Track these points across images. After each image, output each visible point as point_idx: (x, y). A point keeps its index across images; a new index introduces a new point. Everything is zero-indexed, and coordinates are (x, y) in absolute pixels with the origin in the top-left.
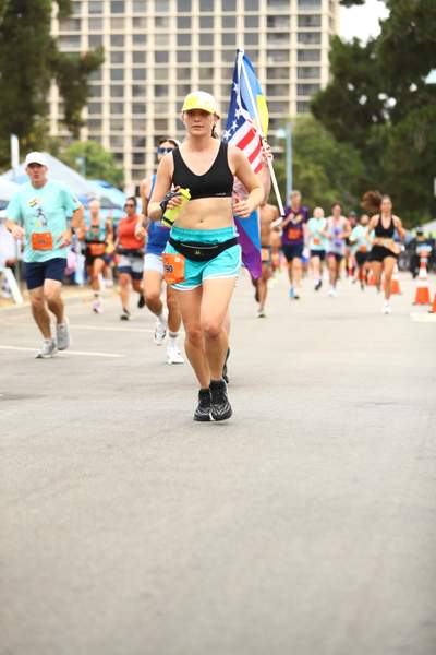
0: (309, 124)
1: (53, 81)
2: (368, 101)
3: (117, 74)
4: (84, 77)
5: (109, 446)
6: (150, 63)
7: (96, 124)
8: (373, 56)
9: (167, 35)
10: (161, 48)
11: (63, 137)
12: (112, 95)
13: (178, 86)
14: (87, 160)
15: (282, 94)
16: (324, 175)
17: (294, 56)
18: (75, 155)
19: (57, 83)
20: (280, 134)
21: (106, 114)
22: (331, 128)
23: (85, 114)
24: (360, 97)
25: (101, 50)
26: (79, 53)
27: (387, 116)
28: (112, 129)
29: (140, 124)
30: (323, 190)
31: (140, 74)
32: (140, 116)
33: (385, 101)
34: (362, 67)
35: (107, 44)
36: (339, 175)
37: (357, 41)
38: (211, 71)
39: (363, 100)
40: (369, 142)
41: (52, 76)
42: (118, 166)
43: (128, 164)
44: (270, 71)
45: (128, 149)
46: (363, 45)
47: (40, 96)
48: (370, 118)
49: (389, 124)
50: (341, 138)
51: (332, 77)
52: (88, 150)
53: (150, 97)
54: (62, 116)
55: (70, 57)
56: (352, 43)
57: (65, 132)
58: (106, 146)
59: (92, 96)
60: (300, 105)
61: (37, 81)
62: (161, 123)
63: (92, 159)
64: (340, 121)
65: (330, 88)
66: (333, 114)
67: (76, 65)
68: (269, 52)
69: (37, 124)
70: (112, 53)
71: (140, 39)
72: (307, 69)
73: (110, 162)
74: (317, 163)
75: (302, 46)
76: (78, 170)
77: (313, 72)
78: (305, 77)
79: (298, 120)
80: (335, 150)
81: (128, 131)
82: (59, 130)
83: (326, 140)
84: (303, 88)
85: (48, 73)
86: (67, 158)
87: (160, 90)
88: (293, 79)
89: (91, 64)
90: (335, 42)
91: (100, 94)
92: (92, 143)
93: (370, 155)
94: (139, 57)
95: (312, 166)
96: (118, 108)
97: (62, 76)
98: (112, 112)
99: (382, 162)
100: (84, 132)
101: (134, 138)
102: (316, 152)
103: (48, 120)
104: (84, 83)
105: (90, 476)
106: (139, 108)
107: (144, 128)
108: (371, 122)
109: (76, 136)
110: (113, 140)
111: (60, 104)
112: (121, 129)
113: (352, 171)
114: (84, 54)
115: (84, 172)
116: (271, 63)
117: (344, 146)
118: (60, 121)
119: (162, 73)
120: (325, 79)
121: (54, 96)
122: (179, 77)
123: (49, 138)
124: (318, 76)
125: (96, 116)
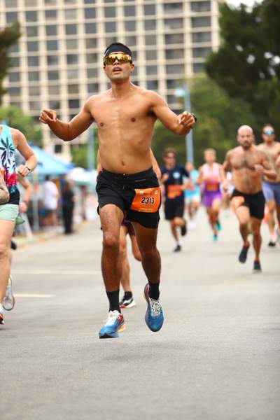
0: (204, 83)
2: (256, 61)
3: (33, 46)
4: (4, 50)
6: (61, 35)
7: (16, 91)
8: (258, 20)
9: (74, 10)
10: (71, 21)
12: (29, 65)
13: (87, 55)
15: (177, 58)
16: (219, 127)
17: (187, 23)
20: (179, 92)
21: (24, 82)
22: (224, 85)
23: (6, 83)
24: (247, 56)
25: (17, 26)
27: (273, 72)
28: (31, 94)
29: (55, 89)
30: (219, 140)
31: (52, 45)
32: (54, 82)
33: (270, 59)
34: (249, 30)
35: (22, 19)
37: (243, 6)
39: (251, 59)
40: (258, 96)
42: (36, 128)
44: (168, 38)
46: (249, 10)
48: (258, 75)
49: (275, 80)
50: (233, 93)
51: (223, 41)
52: (10, 114)
53: (62, 65)
56: (240, 9)
58: (26, 111)
59: (11, 66)
60: (196, 67)
62: (73, 88)
64: (231, 79)
65: (222, 50)
66: (225, 72)
68: (166, 21)
70: (28, 28)
71: (51, 14)
72: (200, 35)
73: (30, 124)
74: (212, 116)
75: (195, 14)
77: (206, 37)
78: (199, 41)
79: (194, 80)
80: (228, 105)
81: (45, 96)
83: (219, 97)
84: (197, 52)
87: (71, 59)
88: (188, 43)
89: (9, 39)
90: (224, 9)
91: (18, 65)
92: (14, 108)
93: (260, 107)
94: (51, 30)
95: (208, 119)
96: (35, 76)
98: (30, 80)
99: (270, 114)
100: (6, 99)
101: (51, 102)
102: (210, 107)
104: (4, 54)
106: (53, 75)
107: (58, 93)
108: (259, 78)
110: (32, 105)
112: (38, 94)
114: (2, 30)
116: (169, 31)
117: (236, 101)
119: (72, 43)
120: (216, 42)
122: (88, 46)
124: (210, 40)
125: (15, 84)
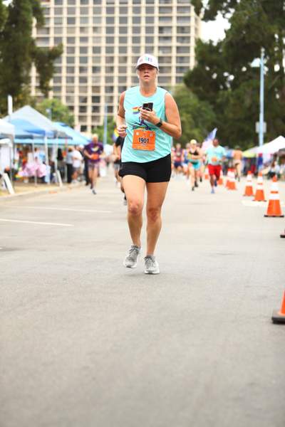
0: (183, 90)
1: (33, 64)
2: (217, 77)
3: (71, 60)
4: (51, 61)
5: (65, 279)
6: (90, 53)
7: (58, 89)
8: (221, 51)
9: (100, 37)
10: (96, 45)
11: (39, 97)
12: (67, 72)
13: (106, 67)
14: (52, 110)
15: (167, 72)
16: (191, 120)
17: (174, 50)
18: (45, 107)
19: (36, 65)
21: (64, 83)
22: (196, 92)
23: (51, 83)
24: (212, 74)
25: (61, 46)
26: (48, 48)
27: (228, 86)
28: (67, 92)
29: (84, 89)
30: (191, 128)
31: (84, 60)
32: (84, 85)
33: (227, 77)
34: (214, 57)
35: (65, 42)
36: (200, 119)
37: (211, 42)
38: (125, 59)
39: (215, 76)
40: (219, 101)
41: (32, 61)
42: (71, 114)
43: (76, 112)
44: (160, 59)
45: (77, 104)
46: (215, 44)
47: (25, 73)
48: (219, 86)
49: (230, 90)
50: (202, 98)
51: (197, 63)
52: (53, 104)
53: (90, 73)
54: (38, 84)
55: (43, 50)
56: (208, 43)
57: (40, 94)
58: (64, 102)
59: (55, 72)
60: (178, 79)
61: (23, 64)
62: (96, 89)
63: (55, 109)
64: (201, 88)
65: (196, 69)
66: (197, 84)
67: (47, 54)
68: (160, 48)
69: (23, 89)
70: (68, 48)
71: (84, 39)
72: (182, 58)
73: (66, 112)
74: (188, 112)
75: (179, 44)
76: (47, 115)
77: (186, 60)
78: (180, 62)
79: (176, 87)
80: (199, 105)
81: (77, 93)
82: (36, 92)
83: (193, 100)
84: (179, 69)
85: (30, 59)
86: (41, 109)
87: (95, 69)
88: (174, 64)
89: (55, 54)
90: (199, 42)
91: (60, 72)
92: (55, 100)
93: (219, 108)
94: (83, 50)
95: (184, 114)
96: (71, 80)
97: (38, 61)
98: (67, 82)
99: (226, 113)
100: (51, 94)
101: (80, 97)
102: (187, 106)
103: (30, 87)
104: (51, 64)
105: (53, 297)
106: (83, 80)
107: (86, 92)
108: (219, 89)
109: (46, 96)
110: (68, 98)
111: (37, 77)
112: (73, 92)
113: (209, 117)
114: (51, 49)
115: (50, 117)
116: (161, 54)
117: (203, 103)
118: (37, 87)
119: (97, 59)
120: (192, 64)
121: (34, 73)
122: (107, 62)
123: (30, 97)
124: (188, 62)
125: (58, 84)
